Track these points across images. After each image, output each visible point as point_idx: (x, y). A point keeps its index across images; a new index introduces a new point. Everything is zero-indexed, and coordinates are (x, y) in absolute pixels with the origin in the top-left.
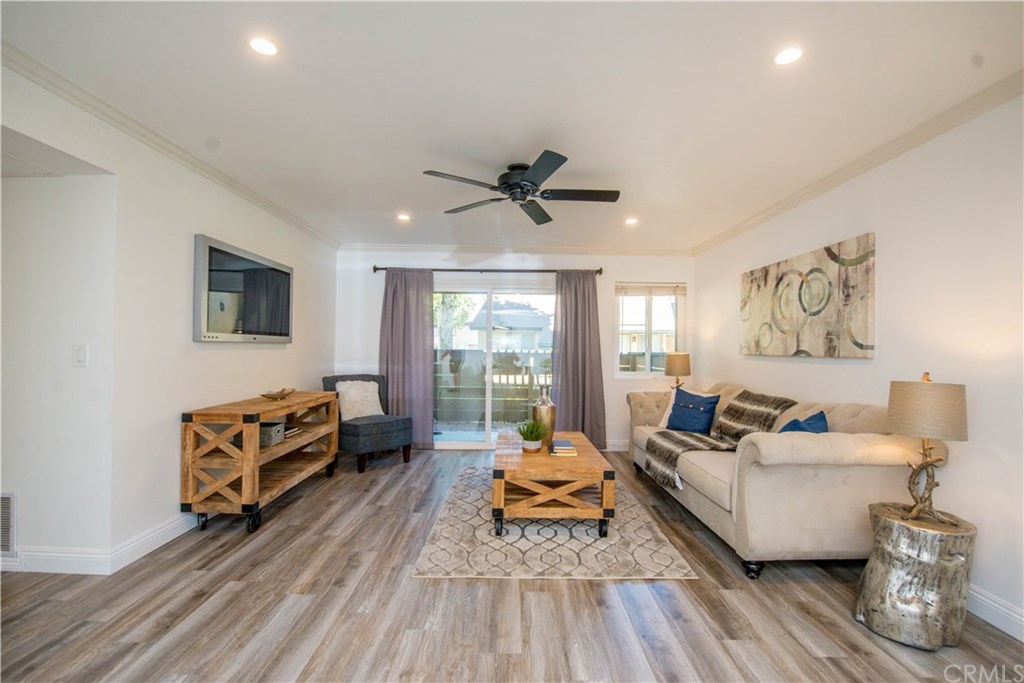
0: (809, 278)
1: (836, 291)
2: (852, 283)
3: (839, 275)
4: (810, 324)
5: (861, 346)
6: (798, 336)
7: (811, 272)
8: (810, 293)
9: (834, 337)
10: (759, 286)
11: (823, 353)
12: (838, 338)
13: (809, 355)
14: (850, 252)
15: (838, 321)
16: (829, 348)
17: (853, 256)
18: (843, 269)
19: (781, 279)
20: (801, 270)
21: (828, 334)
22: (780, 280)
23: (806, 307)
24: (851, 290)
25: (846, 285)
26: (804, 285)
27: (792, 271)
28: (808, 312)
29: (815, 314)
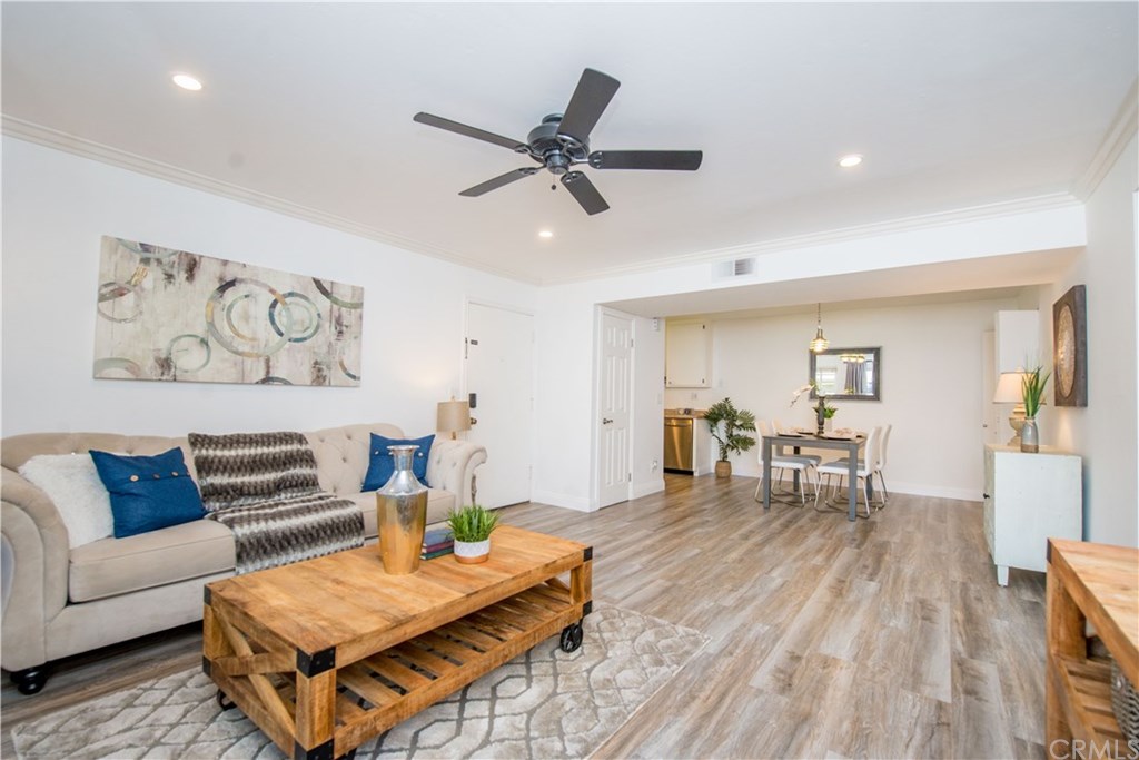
0: (288, 300)
1: (327, 325)
2: (345, 323)
3: (331, 311)
4: (289, 350)
5: (354, 377)
6: (267, 361)
7: (291, 294)
8: (290, 317)
9: (324, 367)
10: (170, 277)
11: (309, 383)
12: (329, 368)
13: (287, 383)
14: (344, 295)
15: (329, 352)
16: (318, 377)
17: (348, 300)
18: (335, 307)
19: (231, 284)
20: (274, 287)
21: (316, 363)
22: (226, 286)
23: (283, 330)
24: (344, 329)
25: (339, 322)
26: (279, 306)
27: (257, 283)
28: (286, 337)
29: (297, 340)
